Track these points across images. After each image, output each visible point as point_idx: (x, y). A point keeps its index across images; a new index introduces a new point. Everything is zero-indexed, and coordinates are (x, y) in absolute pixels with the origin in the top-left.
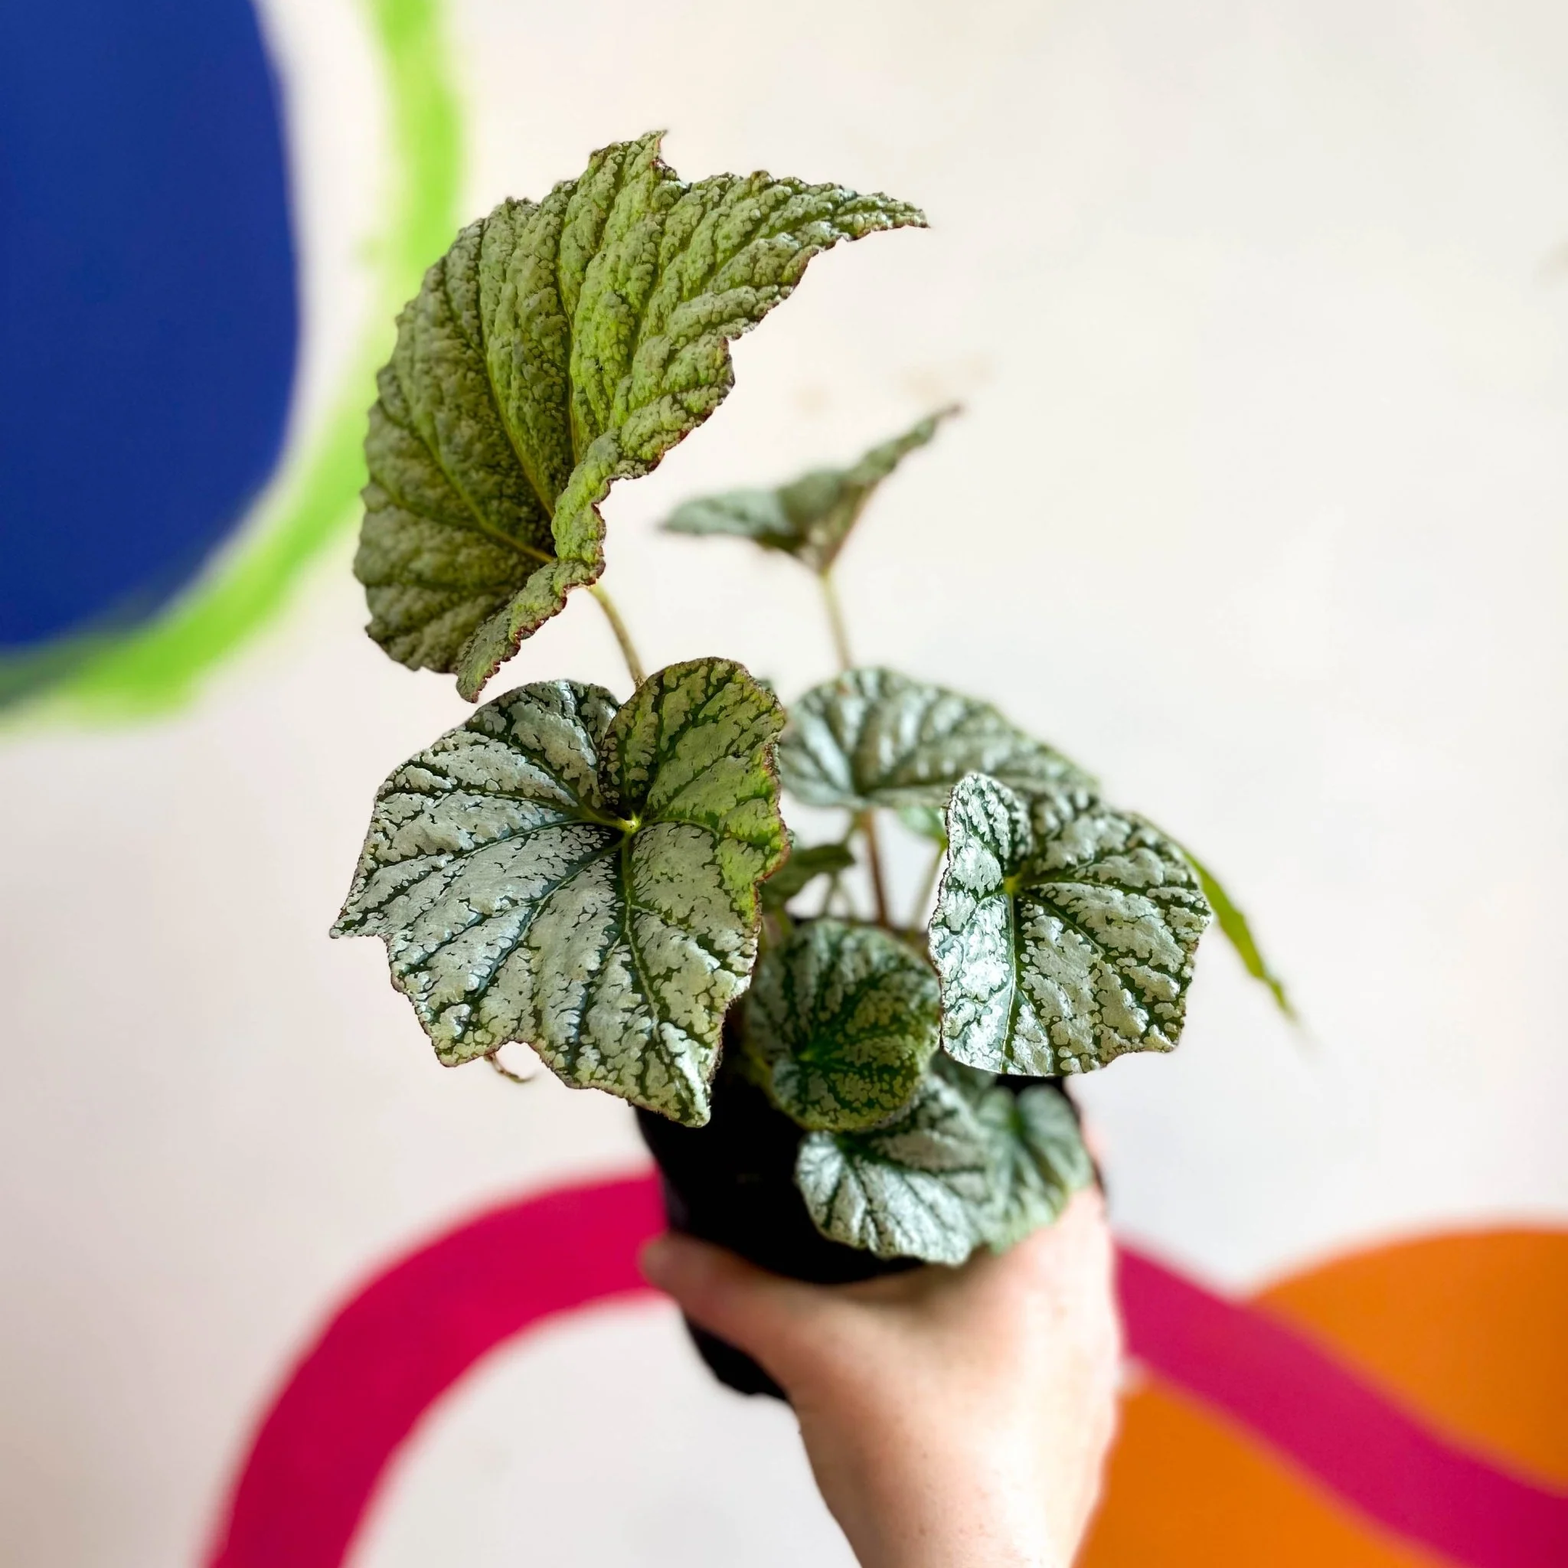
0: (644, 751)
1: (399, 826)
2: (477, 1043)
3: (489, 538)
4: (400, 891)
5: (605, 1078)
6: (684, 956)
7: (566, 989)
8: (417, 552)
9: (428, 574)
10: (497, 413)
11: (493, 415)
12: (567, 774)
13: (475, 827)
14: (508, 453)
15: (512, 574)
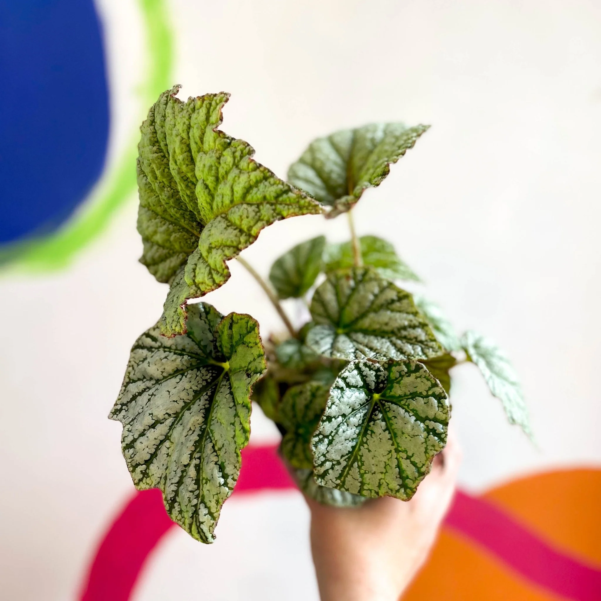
0: (228, 343)
1: (138, 365)
2: (147, 484)
4: (134, 398)
5: (180, 520)
6: (212, 475)
7: (175, 471)
8: (155, 232)
9: (160, 242)
12: (203, 343)
13: (164, 369)
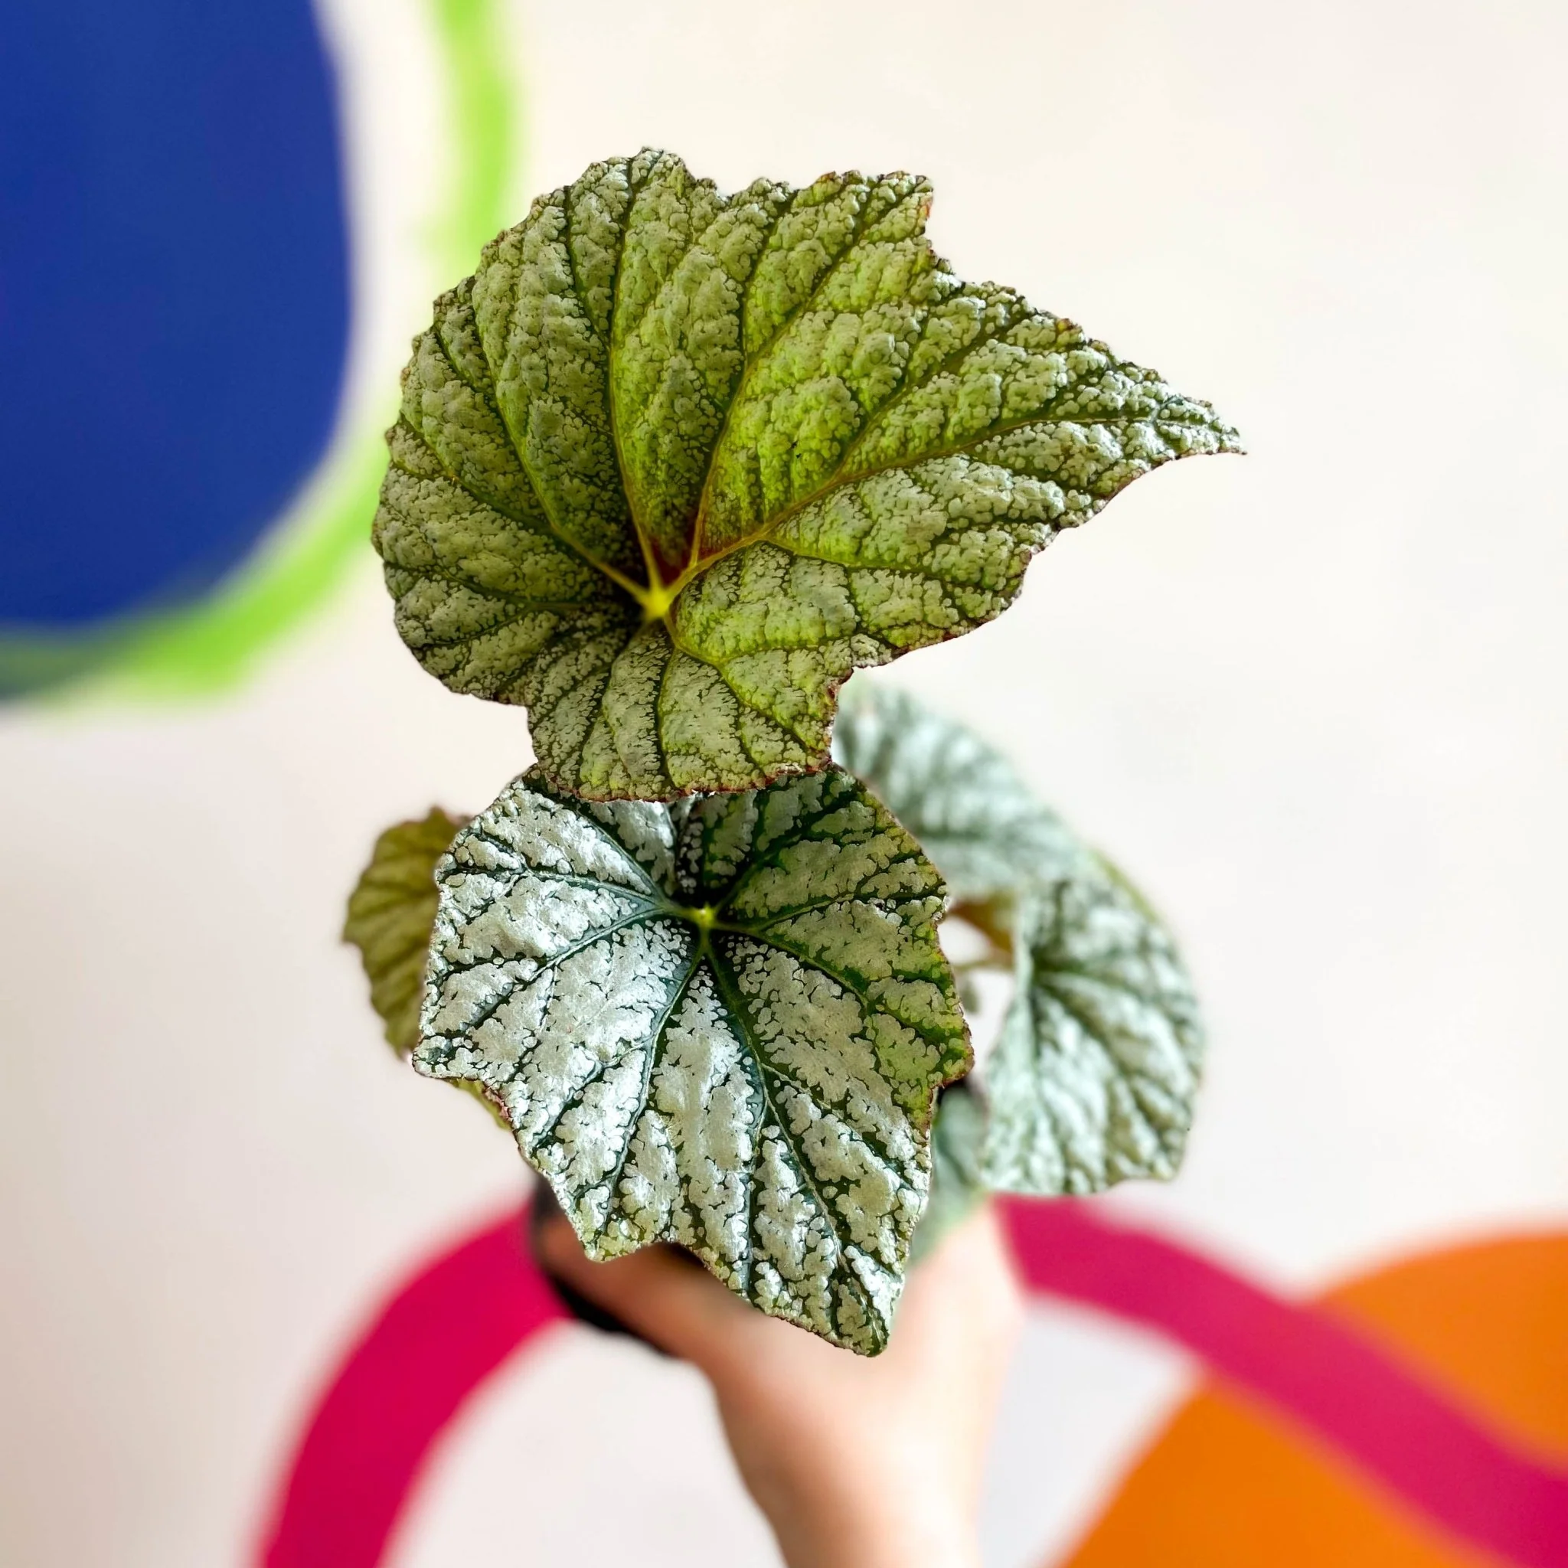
0: (737, 847)
1: (469, 918)
3: (560, 545)
4: (487, 1011)
5: (789, 1306)
6: (862, 1166)
7: (724, 1183)
8: (473, 550)
10: (609, 415)
11: (603, 417)
12: (641, 855)
13: (557, 926)
14: (610, 463)
15: (579, 593)
